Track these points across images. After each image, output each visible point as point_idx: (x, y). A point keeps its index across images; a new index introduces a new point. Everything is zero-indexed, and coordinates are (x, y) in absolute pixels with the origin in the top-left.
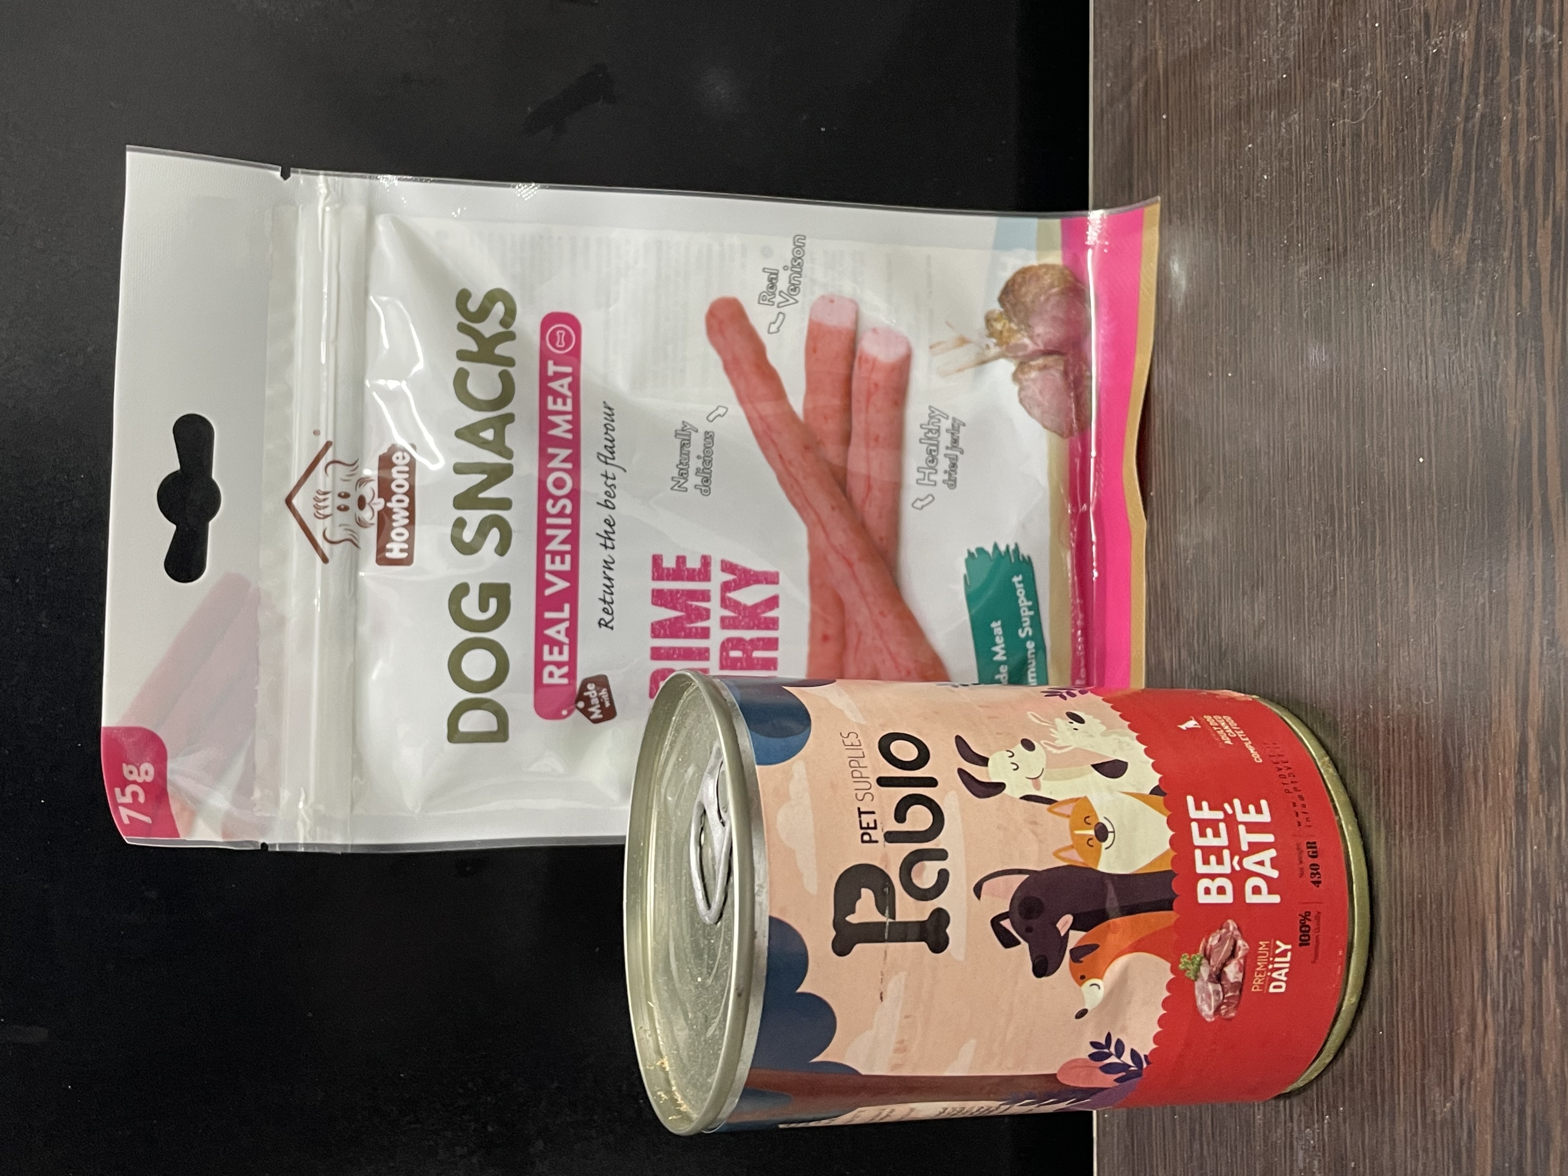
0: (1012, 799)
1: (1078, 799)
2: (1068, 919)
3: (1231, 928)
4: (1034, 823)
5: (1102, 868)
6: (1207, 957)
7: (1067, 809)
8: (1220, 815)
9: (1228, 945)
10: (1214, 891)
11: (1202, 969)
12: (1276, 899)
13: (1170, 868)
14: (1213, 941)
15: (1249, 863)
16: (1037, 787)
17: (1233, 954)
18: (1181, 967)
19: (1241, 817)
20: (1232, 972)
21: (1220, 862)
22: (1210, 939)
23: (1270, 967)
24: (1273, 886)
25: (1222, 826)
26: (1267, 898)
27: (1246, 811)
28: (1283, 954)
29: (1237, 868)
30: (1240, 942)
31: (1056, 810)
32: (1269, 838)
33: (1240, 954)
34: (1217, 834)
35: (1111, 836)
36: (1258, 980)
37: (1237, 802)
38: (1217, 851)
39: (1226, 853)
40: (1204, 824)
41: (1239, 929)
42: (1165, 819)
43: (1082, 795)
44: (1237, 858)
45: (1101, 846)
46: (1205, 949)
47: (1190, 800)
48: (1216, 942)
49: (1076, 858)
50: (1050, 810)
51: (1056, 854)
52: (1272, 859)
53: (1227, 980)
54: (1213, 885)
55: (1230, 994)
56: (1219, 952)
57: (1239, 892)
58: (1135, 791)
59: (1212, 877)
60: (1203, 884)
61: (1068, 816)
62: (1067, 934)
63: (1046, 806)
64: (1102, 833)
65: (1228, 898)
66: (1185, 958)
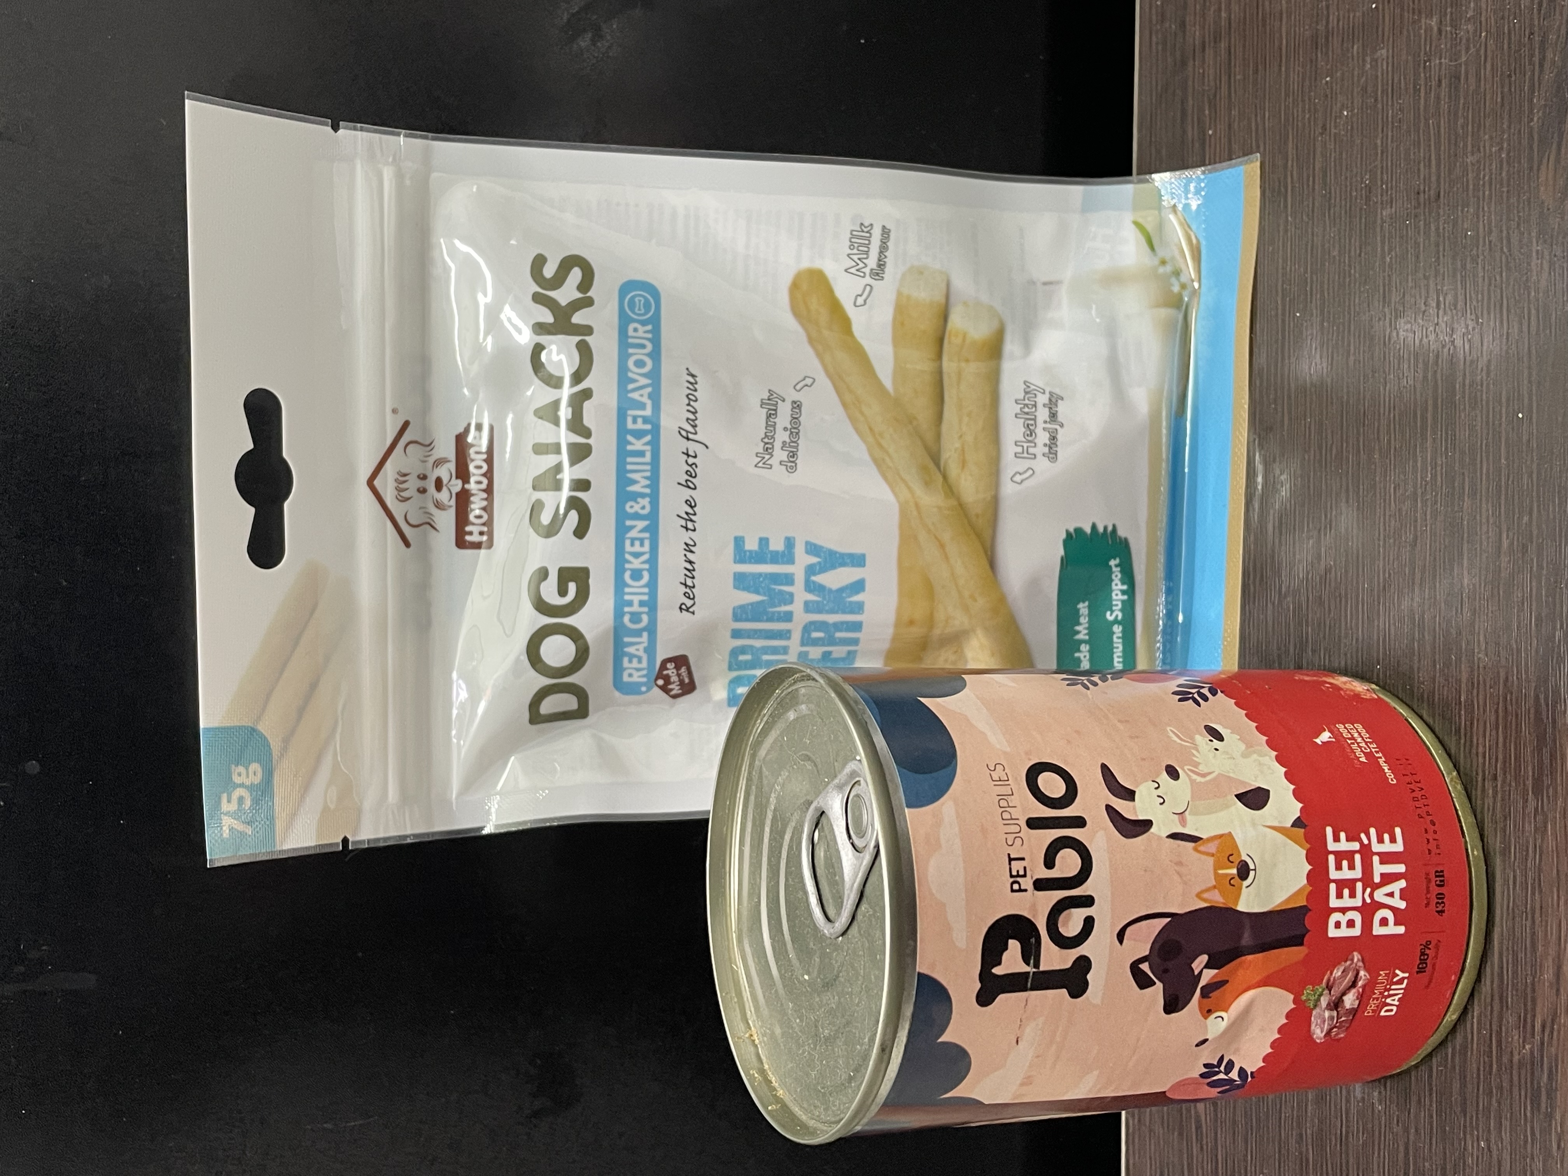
0: (1159, 838)
1: (1221, 836)
2: (1204, 958)
3: (1356, 960)
4: (1180, 863)
5: (1242, 907)
6: (1329, 988)
7: (1212, 847)
8: (1356, 846)
9: (1350, 976)
10: (1344, 924)
11: (1322, 998)
12: (1401, 930)
13: (1305, 904)
14: (1337, 973)
15: (1380, 895)
16: (1183, 822)
17: (1354, 984)
18: (1304, 998)
19: (1376, 847)
20: (1350, 1000)
21: (1352, 895)
22: (1335, 971)
23: (1386, 993)
24: (1400, 917)
25: (1358, 857)
26: (1395, 930)
27: (1381, 840)
28: (1400, 982)
29: (1368, 901)
30: (1362, 973)
31: (1202, 848)
32: (1401, 868)
33: (1360, 983)
34: (1352, 867)
35: (1252, 873)
36: (1373, 1004)
37: (1373, 831)
38: (1350, 884)
39: (1359, 885)
40: (1340, 856)
41: (1363, 961)
42: (1305, 852)
43: (1226, 831)
44: (1368, 890)
45: (1242, 885)
46: (1329, 980)
47: (1329, 831)
48: (1339, 973)
49: (1217, 899)
50: (1196, 849)
51: (1199, 896)
52: (1401, 890)
53: (1343, 1007)
54: (1344, 919)
55: (1343, 1019)
56: (1341, 983)
57: (1367, 925)
58: (1276, 824)
59: (1343, 910)
60: (1335, 917)
61: (1213, 855)
62: (1201, 972)
63: (1192, 845)
64: (1244, 871)
65: (1356, 931)
66: (1308, 990)
